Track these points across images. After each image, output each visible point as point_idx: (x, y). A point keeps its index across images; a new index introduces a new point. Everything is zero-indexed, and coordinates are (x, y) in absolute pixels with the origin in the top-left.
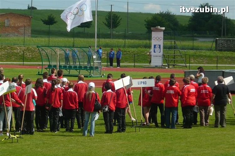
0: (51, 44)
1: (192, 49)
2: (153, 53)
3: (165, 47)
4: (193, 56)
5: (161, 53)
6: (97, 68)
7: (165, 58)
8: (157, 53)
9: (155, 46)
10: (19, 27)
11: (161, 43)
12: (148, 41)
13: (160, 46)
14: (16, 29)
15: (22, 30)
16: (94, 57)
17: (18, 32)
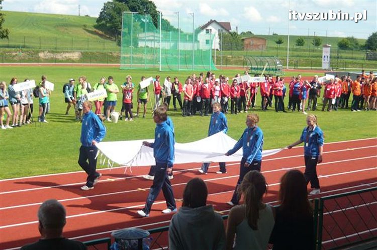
0: (263, 55)
1: (352, 59)
2: (323, 61)
3: (331, 57)
4: (351, 63)
5: (328, 61)
6: (279, 70)
7: (331, 65)
8: (326, 61)
9: (324, 57)
10: (259, 45)
11: (329, 55)
12: (320, 53)
13: (327, 57)
14: (257, 46)
15: (260, 47)
16: (278, 63)
17: (258, 48)
